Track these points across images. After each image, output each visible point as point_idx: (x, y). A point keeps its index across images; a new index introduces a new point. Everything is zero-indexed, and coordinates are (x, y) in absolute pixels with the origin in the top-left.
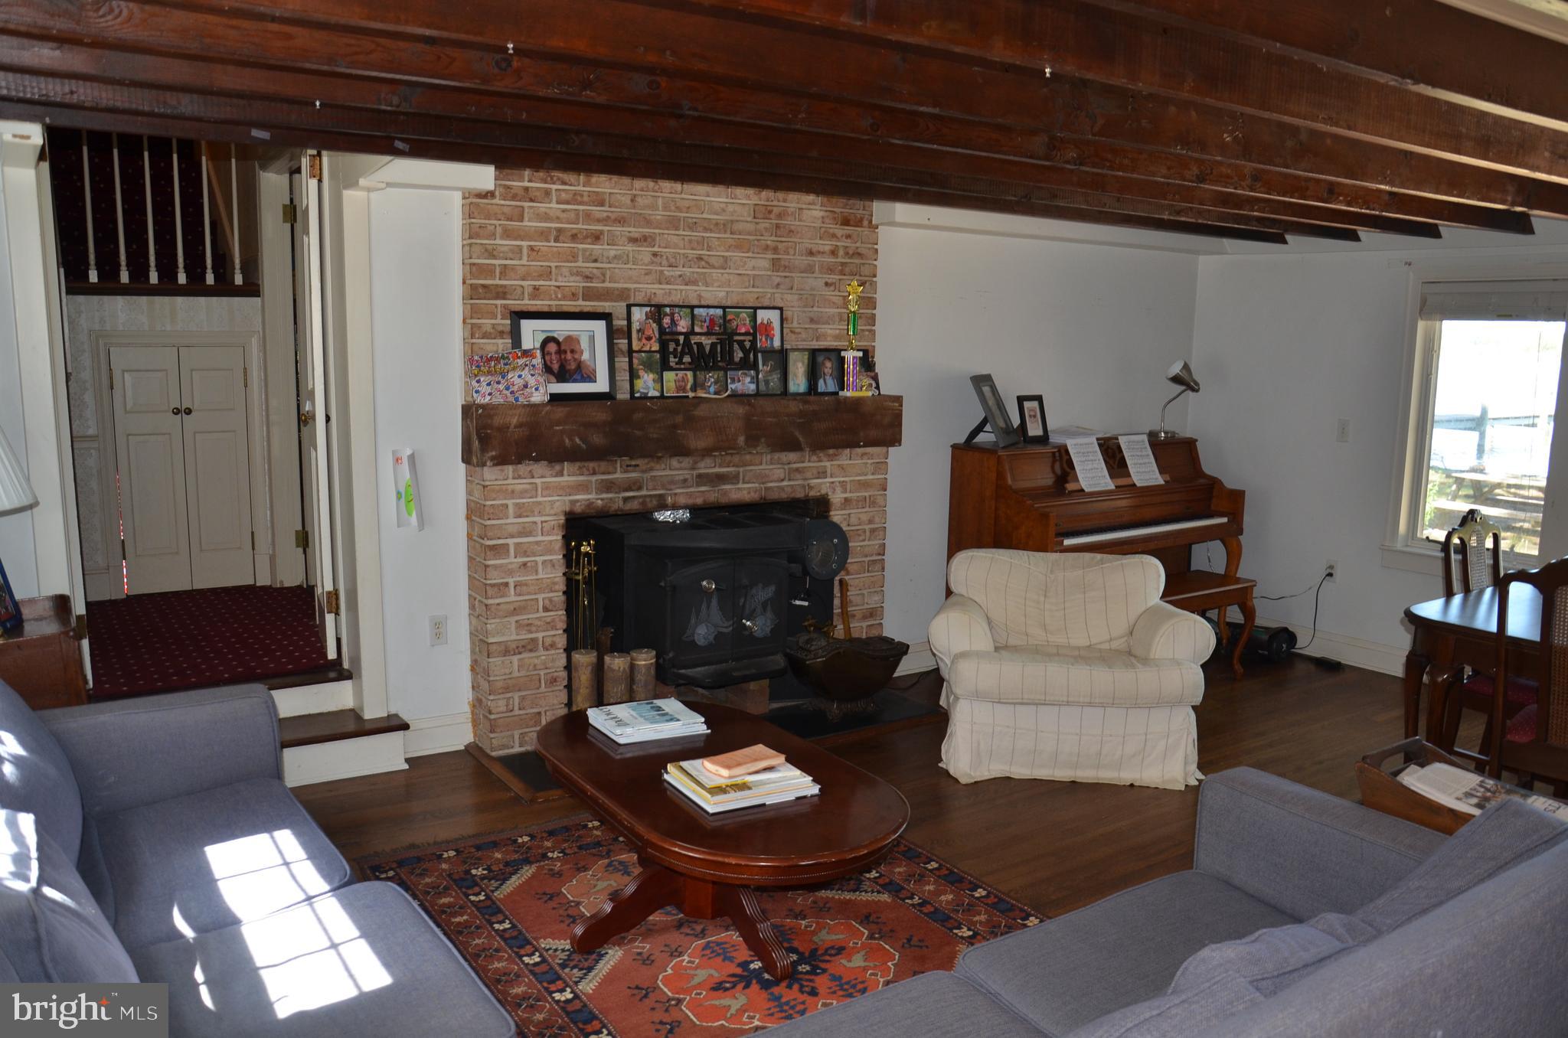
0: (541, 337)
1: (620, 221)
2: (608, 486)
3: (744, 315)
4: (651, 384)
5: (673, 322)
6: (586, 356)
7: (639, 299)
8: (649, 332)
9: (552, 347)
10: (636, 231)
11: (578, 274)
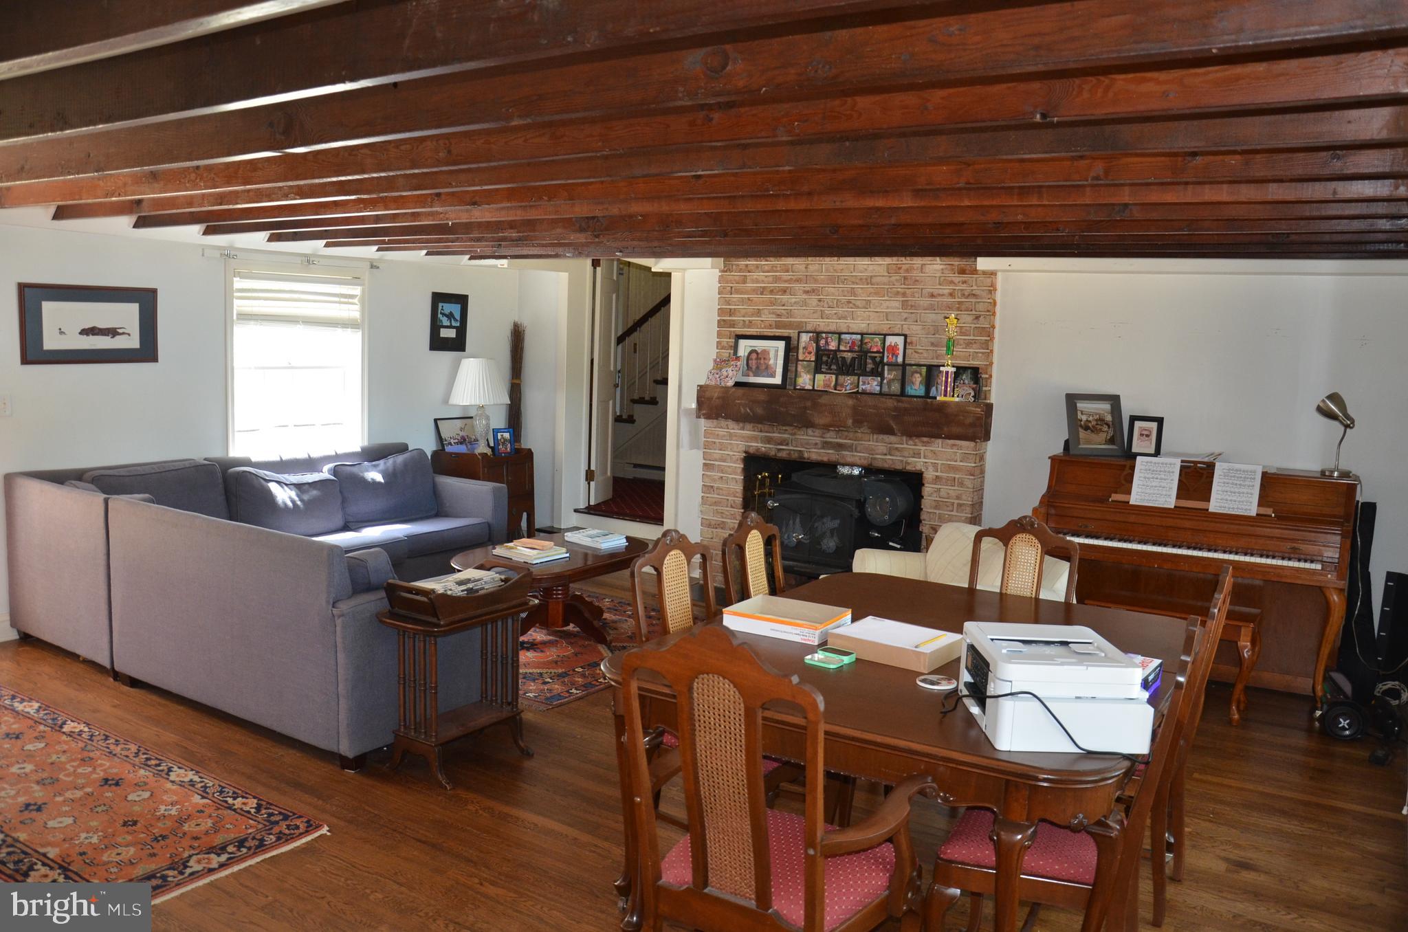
0: (749, 350)
1: (798, 281)
2: (769, 440)
3: (877, 339)
4: (807, 381)
5: (827, 343)
6: (772, 362)
7: (809, 328)
8: (810, 349)
9: (754, 356)
10: (808, 287)
11: (773, 313)
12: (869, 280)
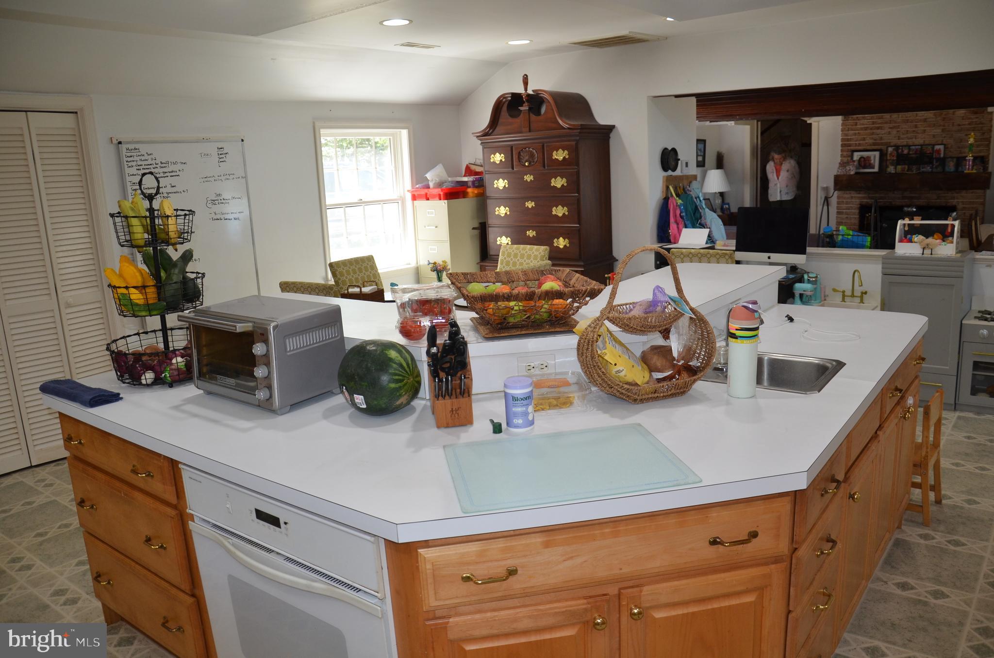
0: (859, 157)
1: (886, 123)
2: (873, 198)
3: (930, 147)
4: (892, 169)
5: (903, 151)
6: (872, 162)
7: (892, 144)
8: (893, 154)
9: (862, 159)
10: (891, 125)
11: (872, 139)
12: (925, 120)
